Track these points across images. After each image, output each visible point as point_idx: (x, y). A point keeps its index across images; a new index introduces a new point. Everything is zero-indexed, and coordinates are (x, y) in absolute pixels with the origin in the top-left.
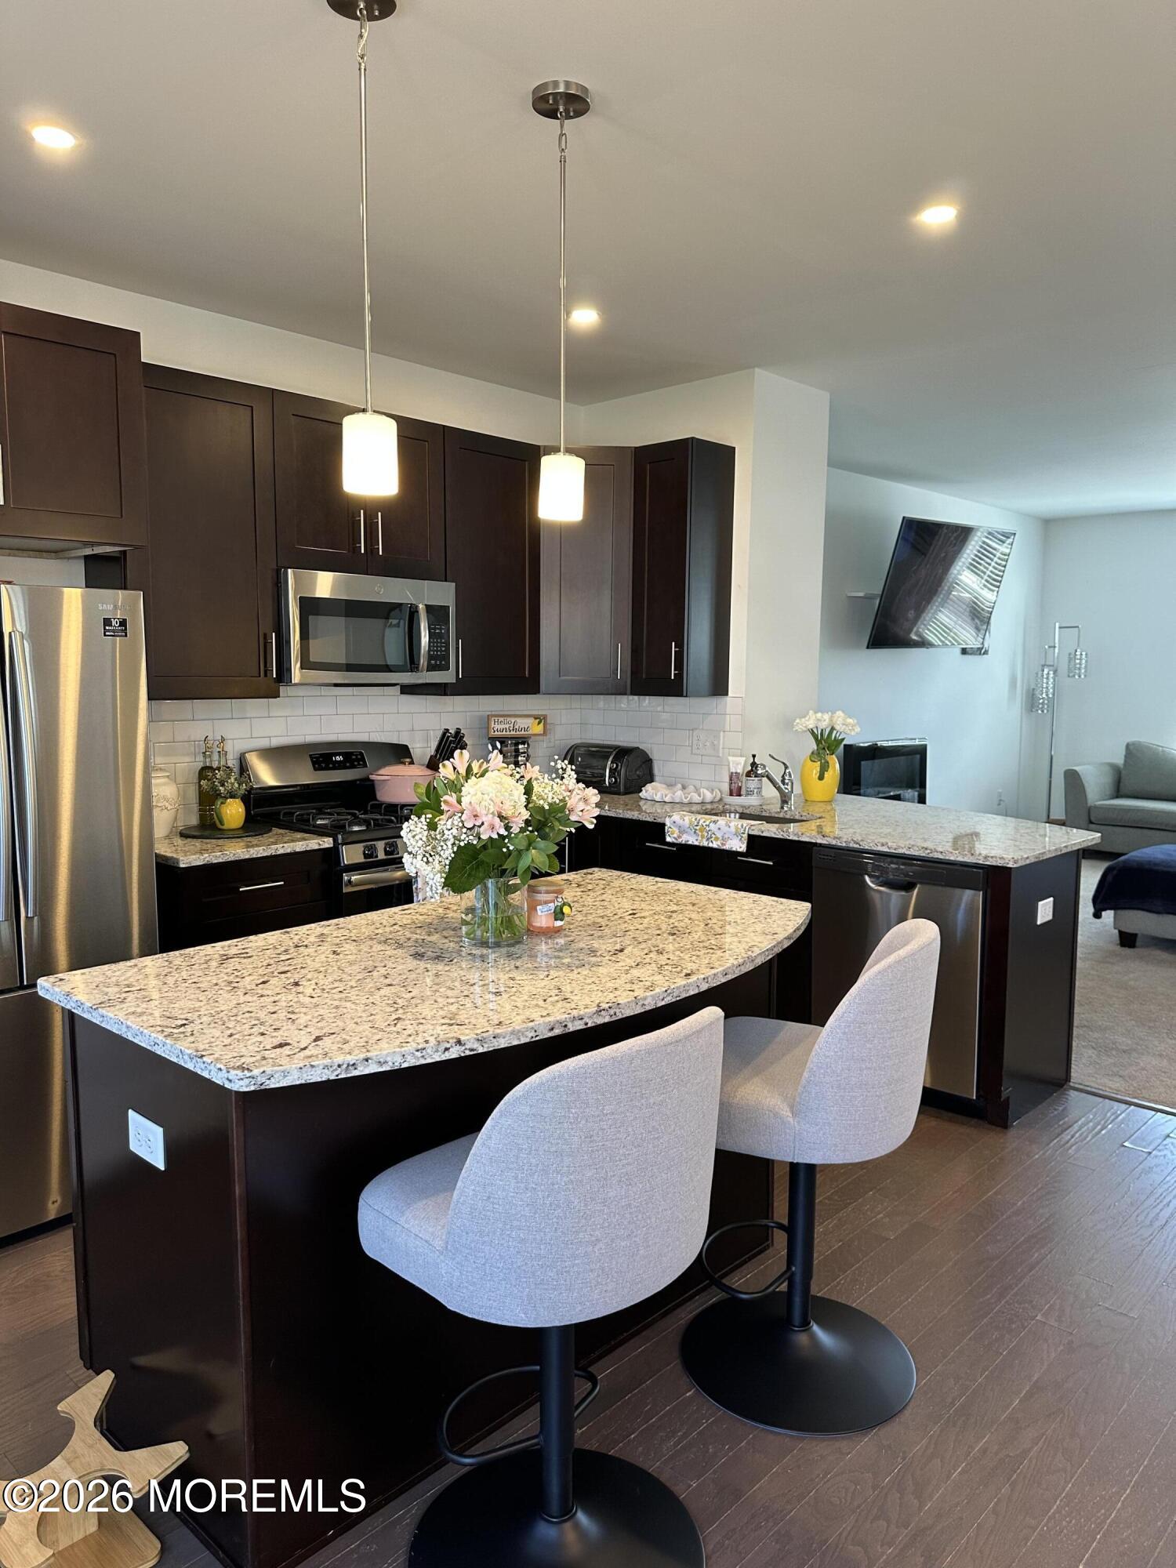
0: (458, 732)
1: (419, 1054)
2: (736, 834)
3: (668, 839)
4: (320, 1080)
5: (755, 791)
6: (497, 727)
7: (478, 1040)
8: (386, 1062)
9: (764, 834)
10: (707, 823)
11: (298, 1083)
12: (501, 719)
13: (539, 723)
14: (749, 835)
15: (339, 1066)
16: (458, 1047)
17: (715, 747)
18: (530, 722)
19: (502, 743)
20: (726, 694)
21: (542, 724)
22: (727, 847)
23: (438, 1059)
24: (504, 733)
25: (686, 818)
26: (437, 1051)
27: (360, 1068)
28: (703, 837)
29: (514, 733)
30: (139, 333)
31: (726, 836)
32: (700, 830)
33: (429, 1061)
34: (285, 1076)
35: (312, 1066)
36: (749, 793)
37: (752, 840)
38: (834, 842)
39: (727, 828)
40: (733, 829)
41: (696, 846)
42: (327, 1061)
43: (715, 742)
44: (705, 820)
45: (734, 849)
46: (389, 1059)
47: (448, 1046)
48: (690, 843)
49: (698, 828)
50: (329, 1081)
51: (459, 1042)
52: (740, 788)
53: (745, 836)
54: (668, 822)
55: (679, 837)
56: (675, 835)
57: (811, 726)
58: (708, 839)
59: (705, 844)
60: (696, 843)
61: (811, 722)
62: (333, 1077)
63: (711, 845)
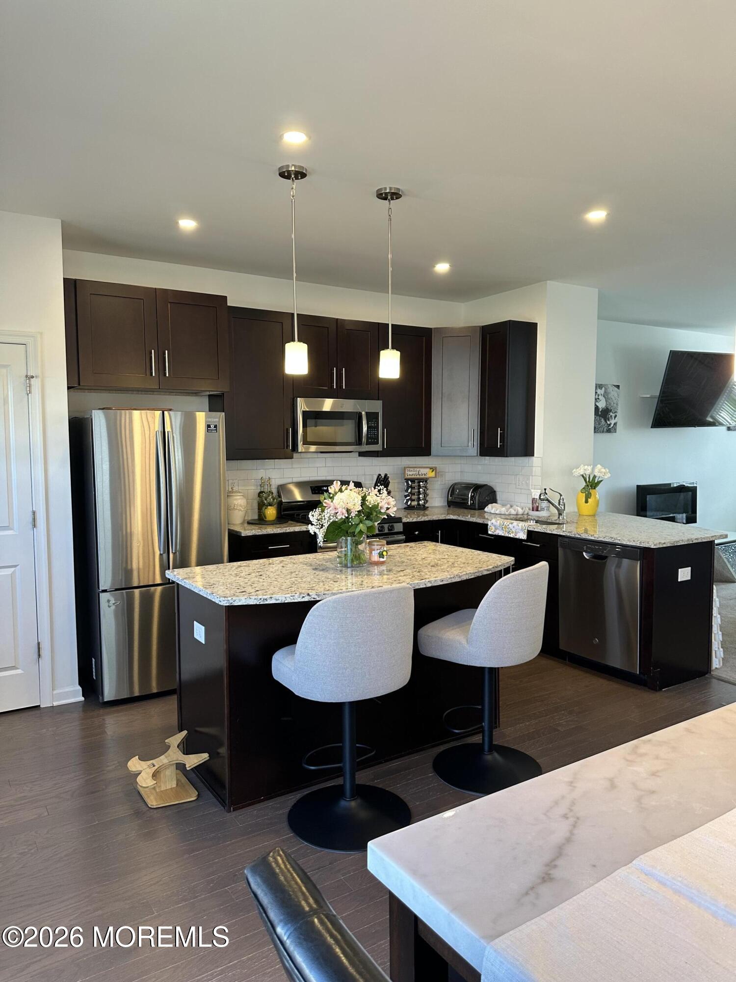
0: (386, 475)
1: (292, 598)
2: (522, 530)
3: (489, 532)
4: (253, 604)
5: (546, 508)
6: (409, 473)
7: (317, 595)
8: (278, 600)
9: (535, 530)
10: (508, 524)
11: (245, 604)
12: (411, 469)
13: (433, 471)
14: (528, 531)
15: (260, 599)
16: (308, 597)
17: (527, 485)
18: (428, 470)
19: (411, 481)
20: (533, 455)
21: (434, 472)
22: (517, 537)
23: (300, 601)
24: (413, 476)
25: (498, 522)
26: (299, 597)
27: (268, 601)
28: (506, 531)
29: (419, 476)
30: (226, 297)
31: (517, 531)
32: (505, 528)
33: (296, 601)
34: (240, 601)
35: (250, 598)
36: (543, 509)
37: (530, 533)
38: (568, 534)
39: (517, 527)
40: (520, 527)
41: (502, 536)
42: (256, 597)
43: (528, 482)
44: (507, 522)
45: (520, 538)
46: (280, 598)
47: (304, 596)
48: (500, 534)
49: (503, 526)
50: (256, 605)
51: (308, 595)
52: (538, 507)
53: (526, 531)
54: (489, 523)
55: (495, 531)
56: (493, 530)
57: (582, 473)
58: (508, 533)
59: (507, 535)
60: (503, 535)
61: (582, 471)
62: (258, 603)
63: (510, 536)
